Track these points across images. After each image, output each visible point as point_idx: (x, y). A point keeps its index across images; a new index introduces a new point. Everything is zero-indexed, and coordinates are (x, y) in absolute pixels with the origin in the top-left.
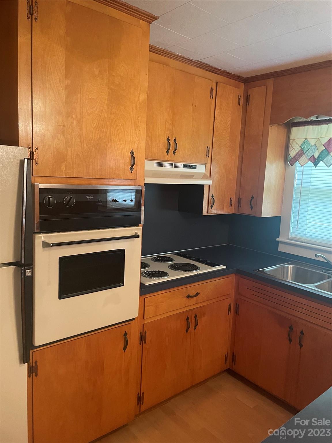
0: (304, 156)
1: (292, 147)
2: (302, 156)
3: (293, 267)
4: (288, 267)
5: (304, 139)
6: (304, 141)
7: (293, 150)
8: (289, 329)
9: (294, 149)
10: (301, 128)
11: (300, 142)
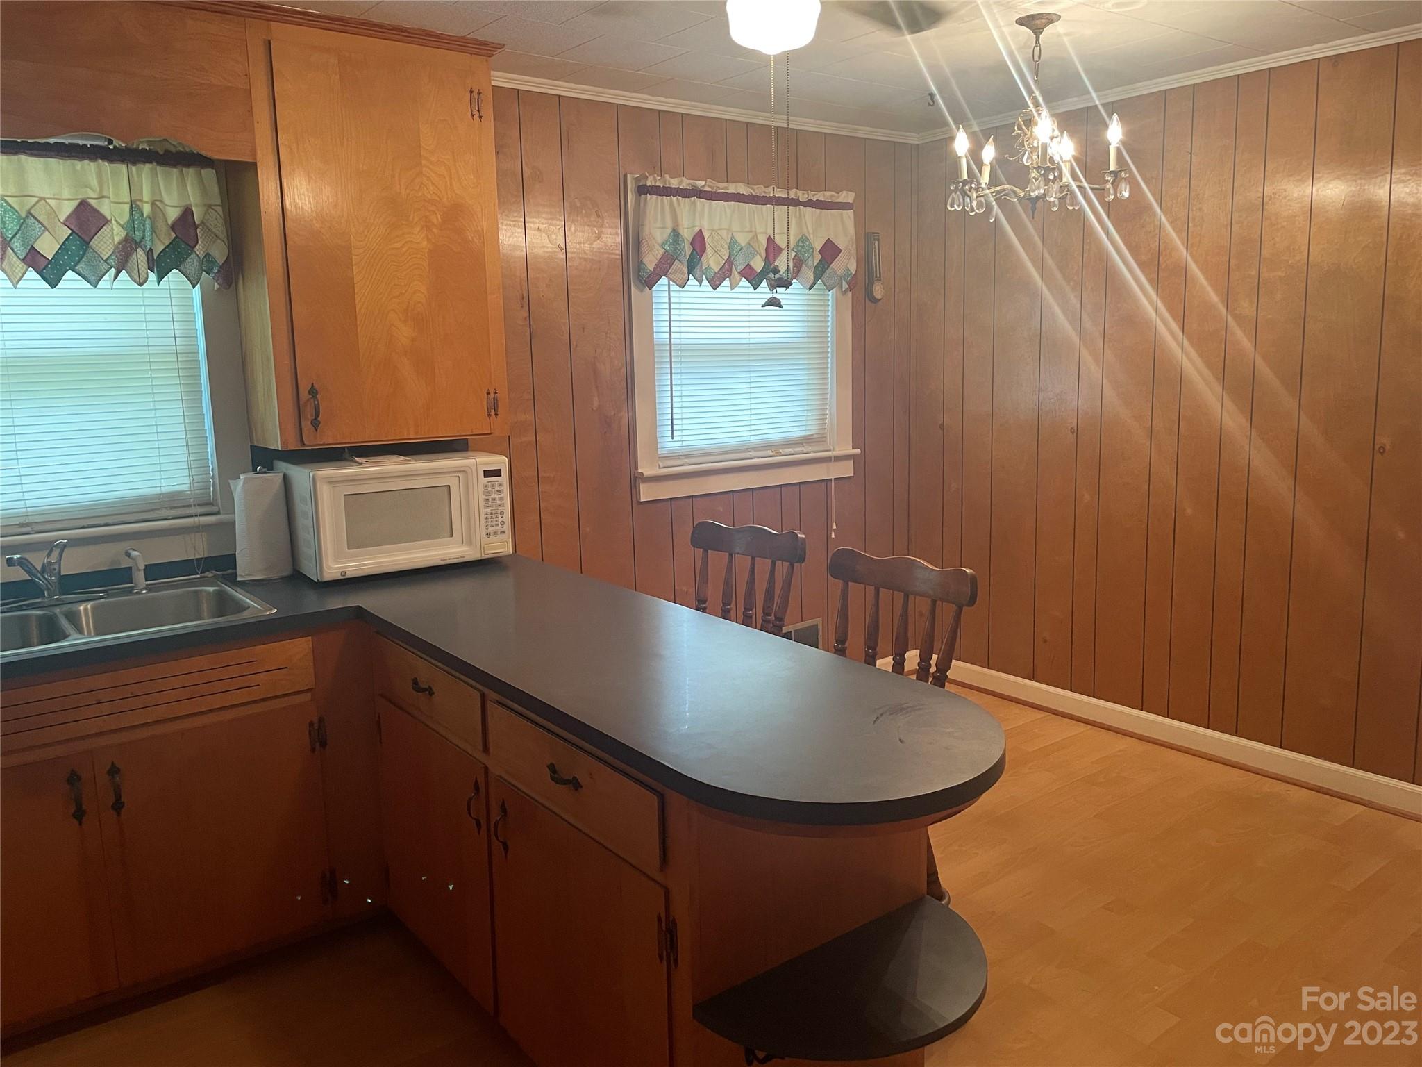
8: (68, 786)
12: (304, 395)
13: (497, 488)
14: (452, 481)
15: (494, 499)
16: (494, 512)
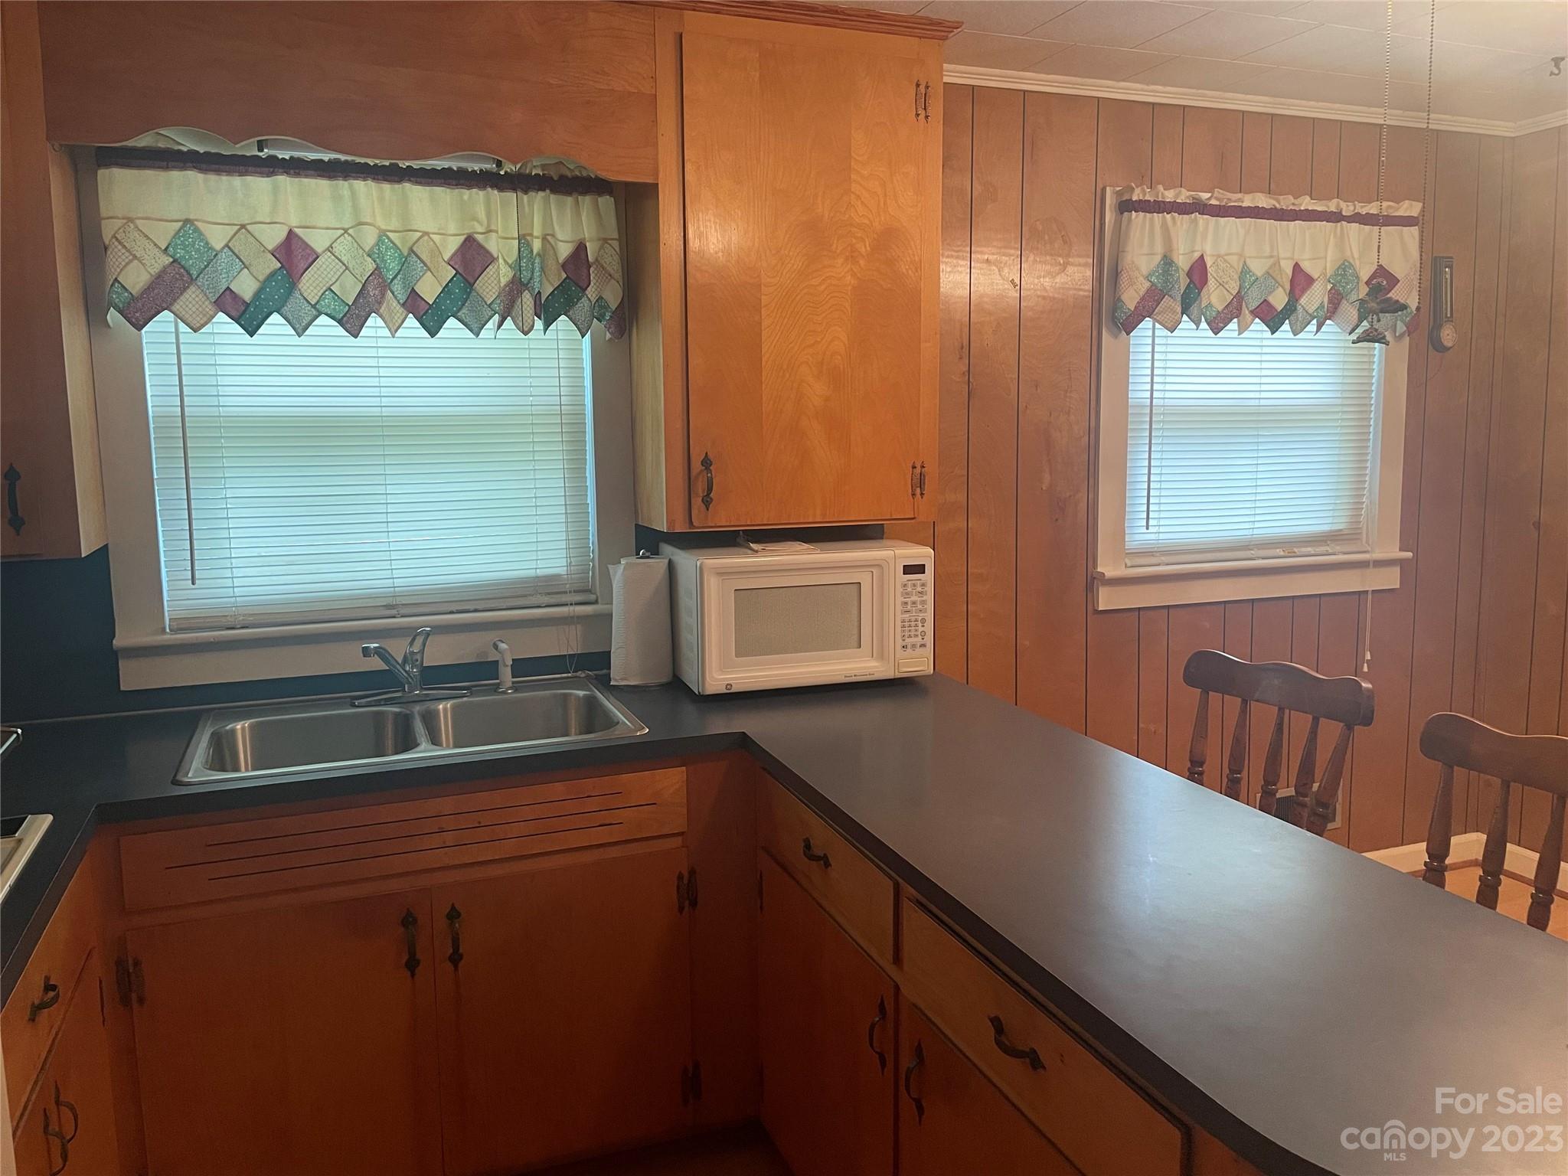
0: (193, 288)
1: (128, 251)
2: (185, 289)
3: (251, 727)
4: (233, 731)
5: (180, 221)
6: (177, 228)
7: (131, 265)
8: (402, 929)
9: (135, 257)
10: (149, 173)
11: (163, 234)
12: (696, 466)
13: (919, 589)
14: (864, 578)
15: (914, 603)
16: (913, 619)
